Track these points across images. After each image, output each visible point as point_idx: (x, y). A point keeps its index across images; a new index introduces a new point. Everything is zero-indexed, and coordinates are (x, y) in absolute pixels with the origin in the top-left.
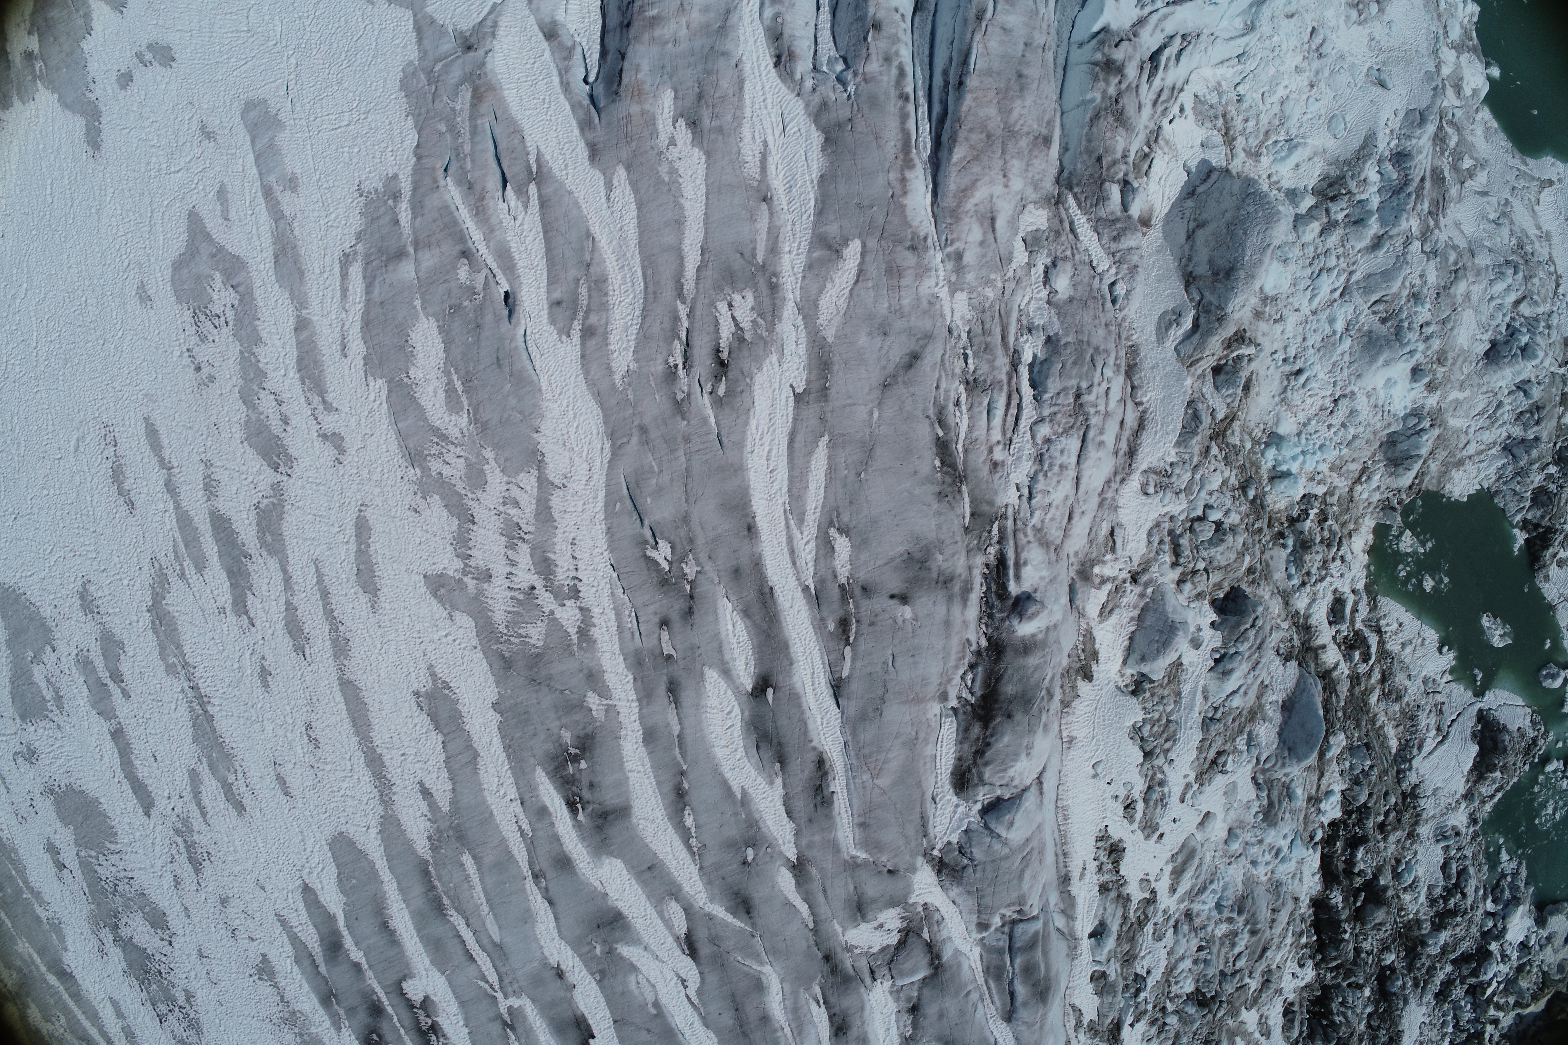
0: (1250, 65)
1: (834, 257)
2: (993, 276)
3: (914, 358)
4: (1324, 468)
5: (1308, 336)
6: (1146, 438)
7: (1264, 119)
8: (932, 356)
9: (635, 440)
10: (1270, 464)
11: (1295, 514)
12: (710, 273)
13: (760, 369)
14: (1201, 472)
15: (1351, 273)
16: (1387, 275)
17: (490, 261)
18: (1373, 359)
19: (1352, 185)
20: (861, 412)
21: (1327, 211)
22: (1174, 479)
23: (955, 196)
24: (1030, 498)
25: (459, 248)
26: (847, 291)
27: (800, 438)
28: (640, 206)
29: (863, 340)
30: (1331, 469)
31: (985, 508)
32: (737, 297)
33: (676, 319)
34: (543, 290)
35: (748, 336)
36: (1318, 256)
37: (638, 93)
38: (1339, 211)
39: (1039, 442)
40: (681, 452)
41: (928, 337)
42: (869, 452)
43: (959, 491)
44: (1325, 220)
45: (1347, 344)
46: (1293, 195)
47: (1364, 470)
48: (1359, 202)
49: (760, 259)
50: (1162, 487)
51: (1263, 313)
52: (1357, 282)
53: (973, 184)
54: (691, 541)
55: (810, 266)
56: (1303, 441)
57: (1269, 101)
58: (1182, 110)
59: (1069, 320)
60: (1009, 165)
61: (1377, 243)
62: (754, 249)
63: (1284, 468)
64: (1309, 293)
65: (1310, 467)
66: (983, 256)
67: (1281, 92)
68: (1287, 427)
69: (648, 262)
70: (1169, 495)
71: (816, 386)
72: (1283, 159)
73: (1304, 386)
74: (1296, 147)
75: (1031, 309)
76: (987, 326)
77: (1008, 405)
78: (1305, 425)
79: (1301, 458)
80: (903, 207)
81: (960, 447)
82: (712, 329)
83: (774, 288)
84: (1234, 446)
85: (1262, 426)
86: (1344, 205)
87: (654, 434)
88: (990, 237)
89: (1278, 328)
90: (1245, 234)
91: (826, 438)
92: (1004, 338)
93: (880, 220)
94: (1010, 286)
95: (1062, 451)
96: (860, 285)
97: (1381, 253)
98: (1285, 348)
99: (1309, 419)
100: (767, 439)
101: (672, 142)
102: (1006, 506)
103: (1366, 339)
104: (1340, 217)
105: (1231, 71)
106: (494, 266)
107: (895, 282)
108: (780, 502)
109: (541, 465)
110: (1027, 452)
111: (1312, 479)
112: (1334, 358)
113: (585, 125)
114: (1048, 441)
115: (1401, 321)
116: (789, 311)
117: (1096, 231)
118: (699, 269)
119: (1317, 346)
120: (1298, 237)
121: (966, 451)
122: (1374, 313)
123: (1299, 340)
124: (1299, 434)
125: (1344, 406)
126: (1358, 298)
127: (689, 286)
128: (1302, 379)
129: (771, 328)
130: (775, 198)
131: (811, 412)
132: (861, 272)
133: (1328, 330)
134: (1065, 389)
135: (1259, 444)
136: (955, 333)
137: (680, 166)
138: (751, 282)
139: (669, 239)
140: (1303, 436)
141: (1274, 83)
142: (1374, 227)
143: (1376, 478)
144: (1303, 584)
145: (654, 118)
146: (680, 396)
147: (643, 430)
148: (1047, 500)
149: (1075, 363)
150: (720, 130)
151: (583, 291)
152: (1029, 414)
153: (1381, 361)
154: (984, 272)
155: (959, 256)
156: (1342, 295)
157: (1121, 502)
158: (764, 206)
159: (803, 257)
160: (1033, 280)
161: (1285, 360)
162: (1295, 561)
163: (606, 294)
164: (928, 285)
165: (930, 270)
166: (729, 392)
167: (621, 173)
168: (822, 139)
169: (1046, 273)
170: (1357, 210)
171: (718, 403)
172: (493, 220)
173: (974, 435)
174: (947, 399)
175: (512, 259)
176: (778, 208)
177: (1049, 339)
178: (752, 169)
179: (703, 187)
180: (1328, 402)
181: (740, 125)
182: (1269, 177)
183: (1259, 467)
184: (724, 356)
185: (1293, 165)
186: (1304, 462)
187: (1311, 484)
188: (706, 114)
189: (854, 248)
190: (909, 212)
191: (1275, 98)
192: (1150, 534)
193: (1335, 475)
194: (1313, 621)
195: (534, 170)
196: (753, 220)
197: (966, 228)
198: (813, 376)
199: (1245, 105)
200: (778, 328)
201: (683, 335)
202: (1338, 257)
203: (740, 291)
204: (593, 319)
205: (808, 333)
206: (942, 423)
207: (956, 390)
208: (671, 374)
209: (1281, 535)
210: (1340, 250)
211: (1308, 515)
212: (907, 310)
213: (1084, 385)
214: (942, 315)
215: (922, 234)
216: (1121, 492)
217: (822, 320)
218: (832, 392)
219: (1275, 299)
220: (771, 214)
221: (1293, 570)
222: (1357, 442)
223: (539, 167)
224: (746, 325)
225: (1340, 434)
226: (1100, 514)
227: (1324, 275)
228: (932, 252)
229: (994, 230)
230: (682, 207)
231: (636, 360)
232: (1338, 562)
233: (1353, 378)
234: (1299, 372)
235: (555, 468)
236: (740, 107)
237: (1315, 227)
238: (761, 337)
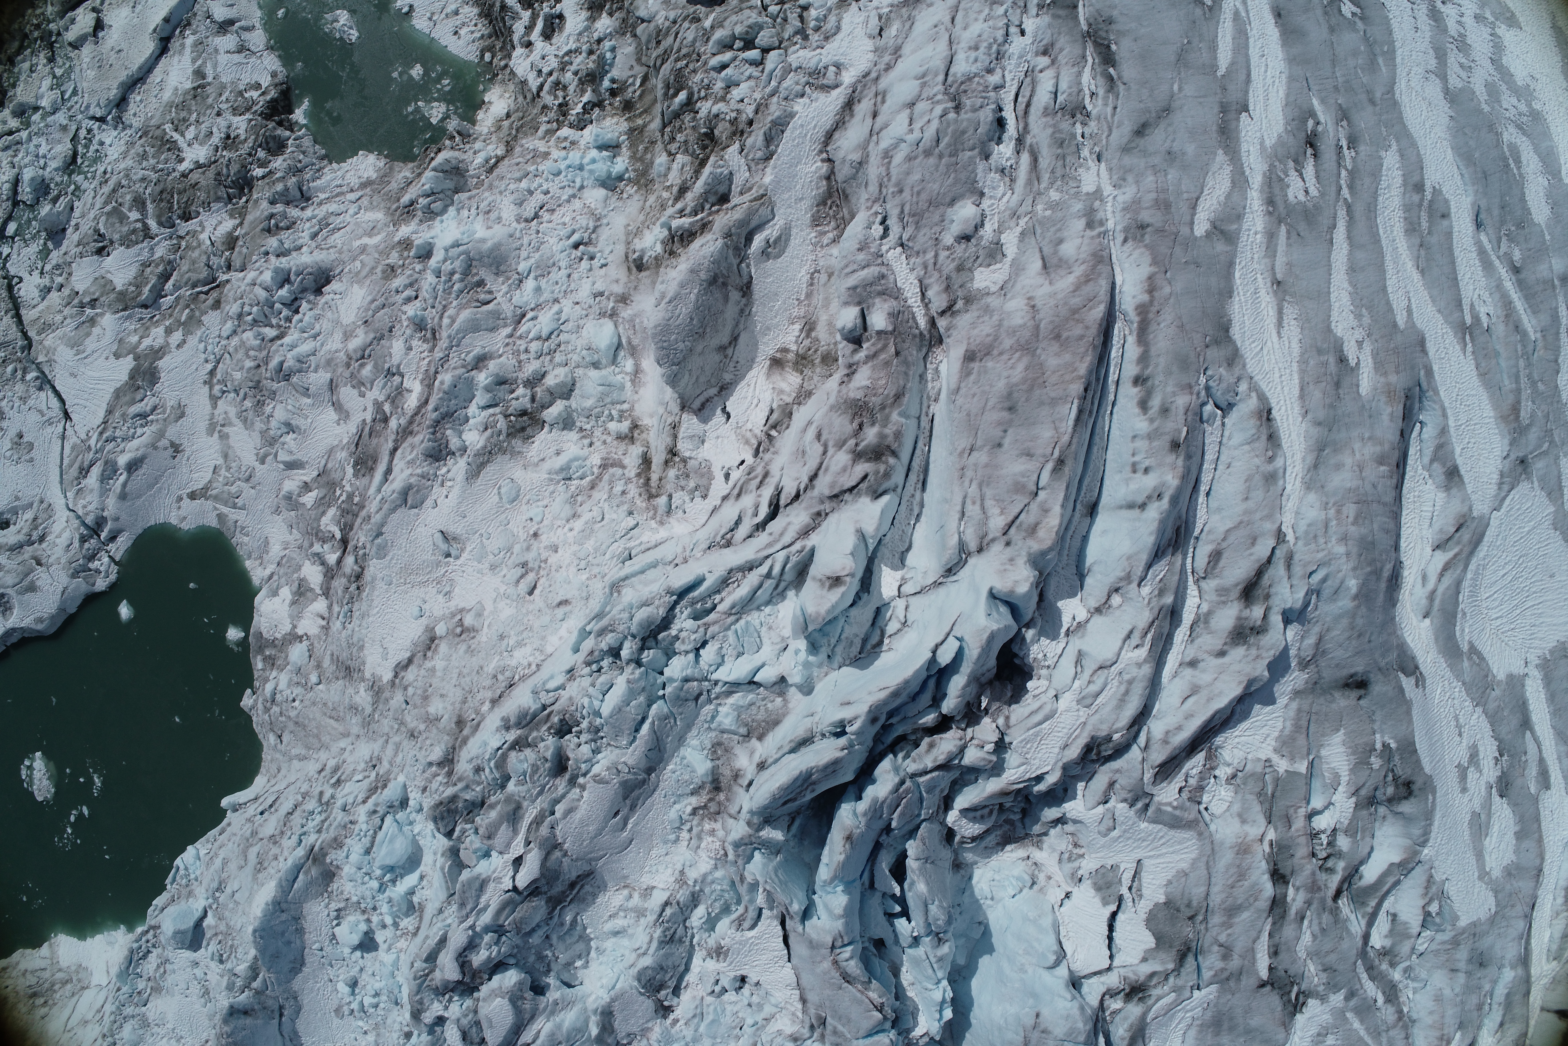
0: (618, 547)
1: (1218, 223)
2: (1048, 213)
3: (1141, 131)
4: (556, 154)
5: (565, 279)
6: (827, 121)
7: (600, 494)
8: (1121, 134)
9: (1378, 95)
10: (619, 159)
11: (597, 110)
12: (1325, 222)
13: (1280, 136)
14: (768, 90)
15: (511, 336)
16: (474, 327)
17: (1497, 263)
18: (497, 246)
19: (502, 424)
20: (1190, 90)
21: (533, 399)
22: (803, 80)
23: (1100, 274)
24: (1008, 26)
25: (1522, 276)
26: (1206, 192)
27: (1243, 77)
28: (1384, 289)
29: (1190, 149)
30: (547, 154)
31: (1062, 12)
32: (1302, 197)
33: (1351, 187)
34: (1455, 229)
35: (1291, 164)
36: (551, 352)
37: (1390, 393)
38: (521, 397)
39: (999, 71)
40: (1340, 80)
41: (1126, 149)
42: (1181, 59)
43: (1090, 25)
44: (538, 389)
45: (522, 267)
46: (567, 423)
47: (490, 170)
48: (496, 405)
49: (1283, 229)
50: (817, 73)
51: (616, 301)
52: (505, 326)
53: (1077, 288)
54: (1326, 13)
55: (1239, 217)
56: (578, 181)
57: (596, 513)
58: (727, 476)
59: (963, 176)
60: (1029, 316)
61: (480, 361)
62: (1288, 238)
63: (605, 153)
64: (564, 317)
65: (574, 156)
66: (1060, 230)
67: (578, 525)
68: (595, 196)
69: (1376, 239)
70: (812, 64)
71: (1232, 115)
72: (576, 459)
73: (574, 232)
74: (562, 469)
75: (1001, 190)
76: (1060, 163)
77: (1028, 105)
78: (574, 196)
79: (586, 160)
80: (1155, 262)
81: (1090, 60)
82: (1322, 174)
83: (1270, 202)
84: (686, 151)
85: (625, 195)
86: (514, 402)
87: (1363, 97)
88: (1047, 250)
89: (599, 287)
90: (692, 319)
91: (1219, 74)
92: (1035, 160)
93: (1178, 250)
94: (1026, 207)
95: (976, 60)
96: (1195, 195)
97: (477, 351)
98: (591, 270)
99: (568, 201)
100: (1269, 81)
101: (1360, 344)
102: (1038, 15)
103: (502, 268)
104: (521, 391)
105: (644, 539)
106: (1494, 258)
107: (1162, 196)
108: (1254, 32)
109: (1446, 91)
110: (1013, 62)
111: (573, 143)
112: (537, 255)
113: (1429, 372)
114: (990, 71)
115: (462, 280)
116: (1256, 180)
117: (899, 289)
118: (1334, 226)
119: (556, 269)
120: (572, 372)
121: (1084, 57)
122: (490, 292)
123: (575, 276)
124: (582, 187)
125: (529, 210)
126: (507, 310)
127: (1342, 213)
128: (576, 237)
129: (1272, 168)
130: (1269, 284)
131: (1234, 95)
132: (1194, 207)
133: (543, 282)
134: (975, 110)
135: (629, 179)
136: (1094, 156)
137: (1352, 321)
138: (1290, 209)
139: (1360, 255)
140: (578, 185)
141: (588, 532)
142: (482, 378)
143: (479, 159)
144: (599, 41)
145: (1376, 369)
146: (1345, 123)
147: (1372, 102)
148: (991, 23)
149: (964, 132)
150: (1320, 352)
151: (1425, 224)
152: (1007, 97)
153: (489, 244)
154: (1060, 214)
155: (1090, 225)
156: (524, 316)
157: (871, 56)
158: (1279, 276)
159: (1245, 227)
160: (996, 218)
161: (592, 258)
162: (605, 64)
163: (1406, 219)
164: (1127, 194)
165: (1124, 209)
166: (1304, 122)
167: (1401, 319)
168: (1232, 332)
169: (982, 225)
170: (501, 395)
171: (1312, 114)
172: (1497, 296)
173: (1076, 69)
174: (1106, 98)
175: (1481, 260)
176: (1266, 275)
177: (987, 157)
178: (1290, 312)
179: (1333, 299)
180: (546, 216)
181: (1302, 355)
182: (591, 445)
183: (633, 157)
184: (1309, 151)
185: (563, 455)
186: (582, 158)
187: (576, 138)
188: (1333, 367)
189: (1201, 228)
190: (1147, 259)
191: (586, 516)
192: (838, 28)
193: (542, 149)
194: (585, 14)
195: (1468, 337)
196: (1289, 264)
197: (1084, 248)
198: (1234, 124)
199: (625, 507)
200: (1266, 167)
201: (1344, 173)
202: (527, 351)
203: (1299, 203)
204: (1416, 198)
205: (1240, 159)
206: (1111, 79)
207: (1095, 106)
208: (1353, 142)
209: (613, 93)
210: (523, 357)
211: (584, 108)
212: (1149, 172)
213: (952, 115)
214: (1110, 170)
215: (1130, 243)
216: (870, 65)
217: (1228, 169)
218: (1216, 109)
219: (602, 315)
220: (1273, 269)
221: (608, 55)
222: (517, 175)
223: (1464, 339)
224: (1293, 173)
225: (535, 185)
226: (900, 41)
227: (544, 334)
228: (1119, 228)
229: (1043, 259)
230: (1350, 283)
231: (1380, 158)
232: (545, 70)
233: (518, 235)
234: (576, 246)
235: (1434, 89)
236: (1302, 372)
237: (550, 381)
238: (1280, 161)
